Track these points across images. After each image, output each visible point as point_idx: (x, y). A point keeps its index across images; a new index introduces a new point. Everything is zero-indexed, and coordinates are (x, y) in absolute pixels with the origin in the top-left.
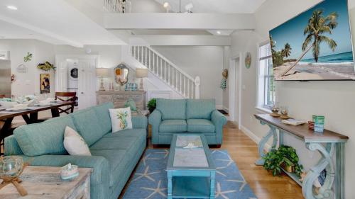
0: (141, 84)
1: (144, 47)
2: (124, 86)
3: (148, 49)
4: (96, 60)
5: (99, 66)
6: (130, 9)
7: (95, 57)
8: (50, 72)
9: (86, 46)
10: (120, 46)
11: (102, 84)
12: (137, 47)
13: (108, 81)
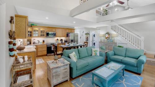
0: (114, 40)
1: (116, 26)
2: (108, 40)
3: (117, 26)
4: (100, 32)
5: (100, 34)
6: (110, 13)
7: (99, 30)
8: (88, 35)
9: (97, 28)
10: (107, 26)
11: (101, 39)
12: (113, 26)
13: (103, 38)
